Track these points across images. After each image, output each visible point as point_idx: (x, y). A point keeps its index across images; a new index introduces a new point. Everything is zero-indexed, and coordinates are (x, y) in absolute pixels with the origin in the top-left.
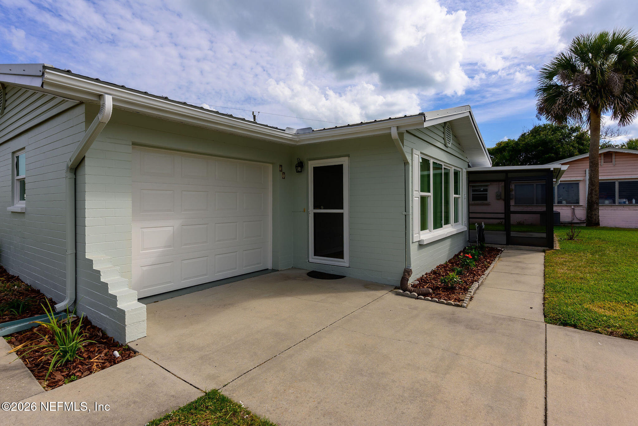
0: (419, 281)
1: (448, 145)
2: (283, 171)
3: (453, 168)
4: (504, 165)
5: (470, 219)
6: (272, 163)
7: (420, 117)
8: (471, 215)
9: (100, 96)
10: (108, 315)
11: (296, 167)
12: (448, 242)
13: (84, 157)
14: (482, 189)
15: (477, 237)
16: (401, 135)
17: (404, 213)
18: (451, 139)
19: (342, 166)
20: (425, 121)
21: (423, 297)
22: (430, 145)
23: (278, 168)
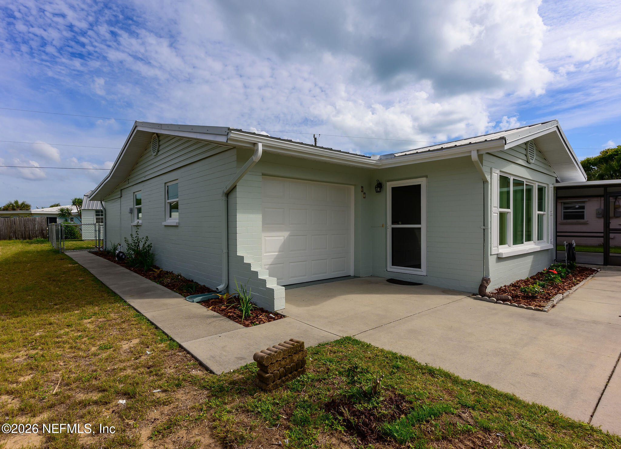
0: (497, 291)
1: (531, 161)
2: (364, 192)
3: (537, 184)
4: (611, 178)
5: (557, 237)
6: (355, 185)
7: (501, 141)
8: (558, 234)
9: (255, 144)
10: (258, 293)
11: (376, 187)
12: (530, 259)
13: (236, 186)
14: (577, 206)
15: (566, 256)
16: (480, 157)
17: (483, 227)
18: (535, 156)
19: (420, 185)
20: (505, 144)
21: (502, 302)
22: (510, 163)
23: (360, 189)
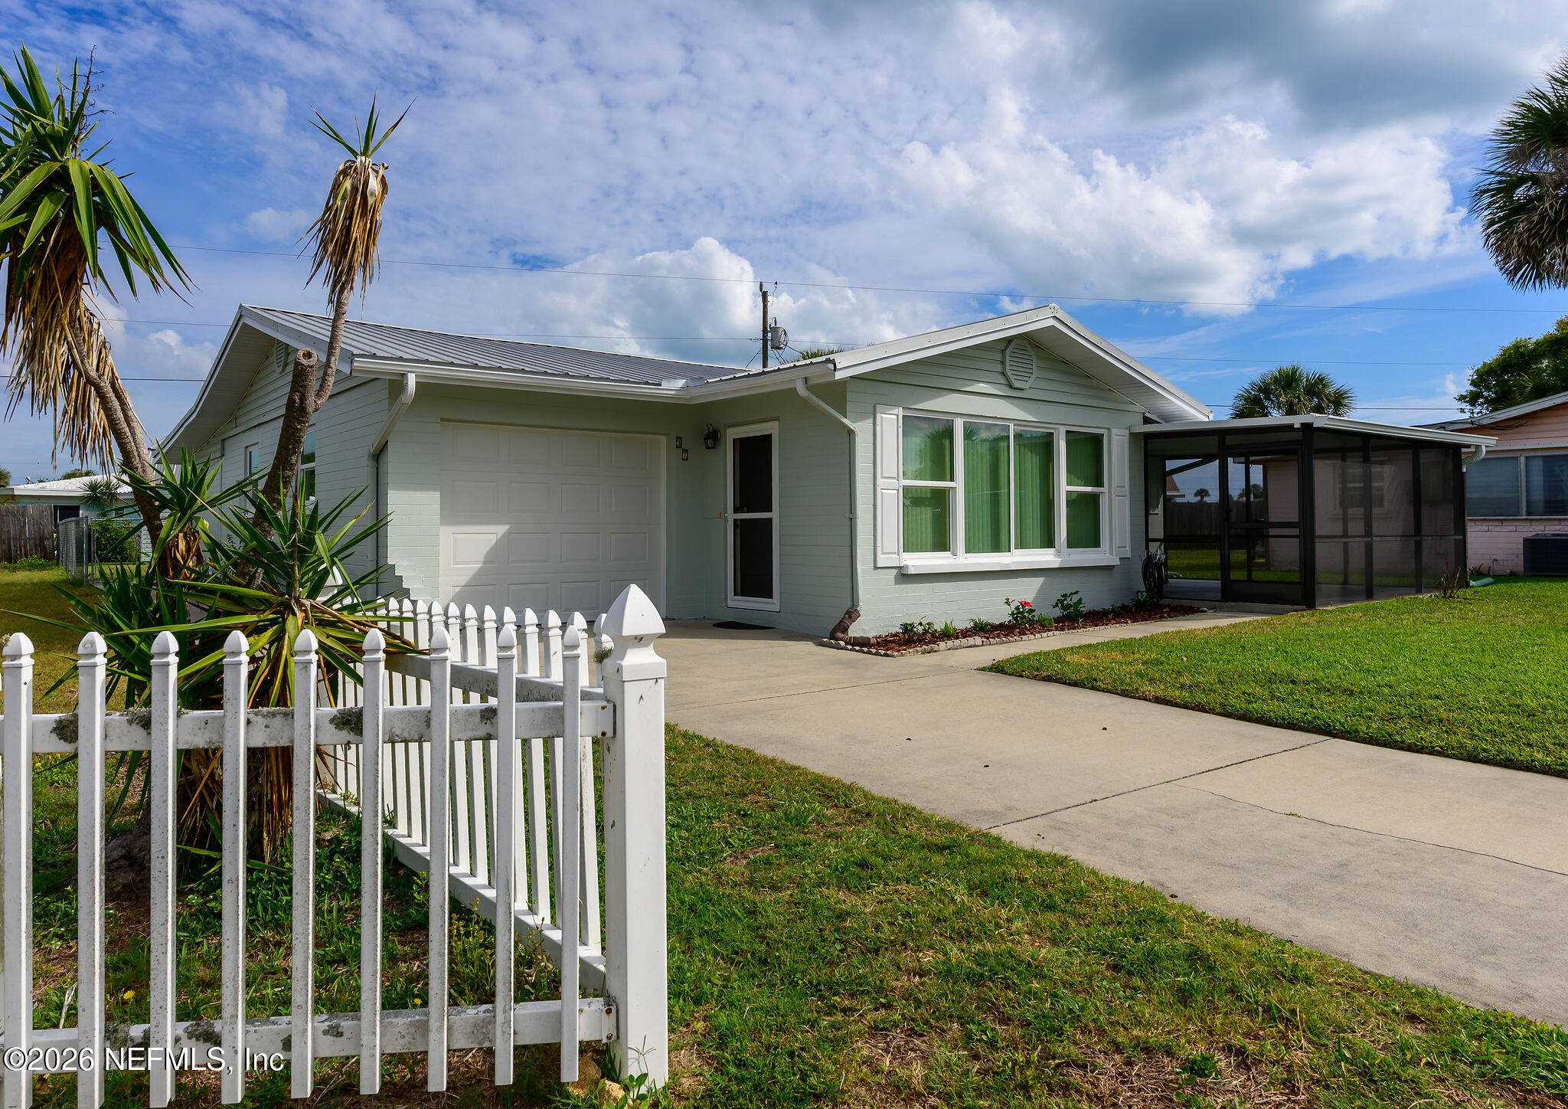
1: (1024, 384)
2: (684, 446)
3: (1062, 428)
6: (665, 435)
7: (826, 364)
9: (404, 375)
11: (706, 439)
13: (387, 443)
17: (848, 515)
18: (1035, 372)
19: (770, 436)
20: (836, 370)
23: (675, 443)
